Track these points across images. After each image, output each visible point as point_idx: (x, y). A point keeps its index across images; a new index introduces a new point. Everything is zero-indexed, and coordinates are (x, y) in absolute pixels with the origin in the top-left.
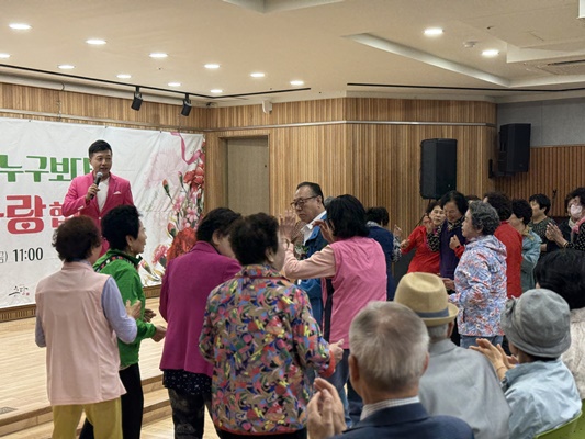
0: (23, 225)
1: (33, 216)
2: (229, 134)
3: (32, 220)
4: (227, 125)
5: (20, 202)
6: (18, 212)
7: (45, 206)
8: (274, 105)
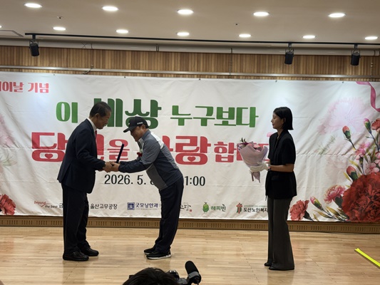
0: (189, 158)
1: (199, 152)
3: (197, 155)
5: (188, 141)
6: (185, 148)
7: (210, 145)
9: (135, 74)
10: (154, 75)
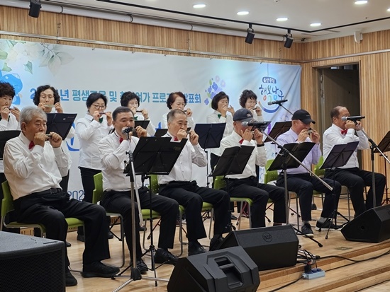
2: (322, 64)
4: (320, 56)
8: (364, 35)
9: (107, 46)
10: (126, 48)
